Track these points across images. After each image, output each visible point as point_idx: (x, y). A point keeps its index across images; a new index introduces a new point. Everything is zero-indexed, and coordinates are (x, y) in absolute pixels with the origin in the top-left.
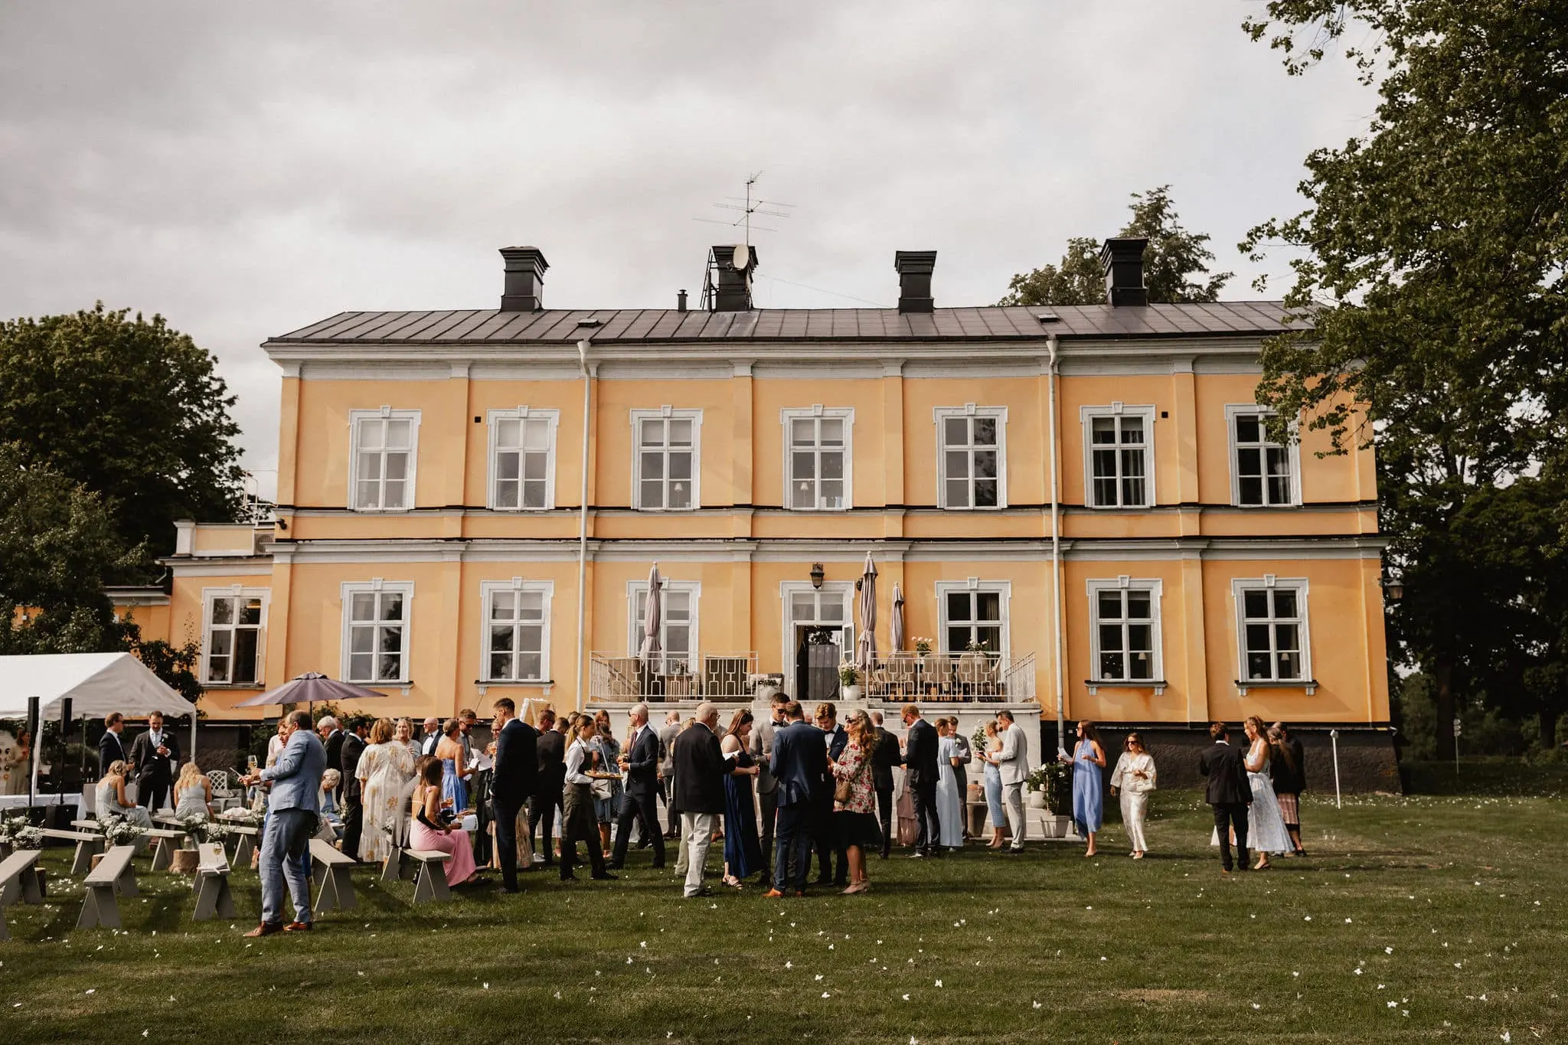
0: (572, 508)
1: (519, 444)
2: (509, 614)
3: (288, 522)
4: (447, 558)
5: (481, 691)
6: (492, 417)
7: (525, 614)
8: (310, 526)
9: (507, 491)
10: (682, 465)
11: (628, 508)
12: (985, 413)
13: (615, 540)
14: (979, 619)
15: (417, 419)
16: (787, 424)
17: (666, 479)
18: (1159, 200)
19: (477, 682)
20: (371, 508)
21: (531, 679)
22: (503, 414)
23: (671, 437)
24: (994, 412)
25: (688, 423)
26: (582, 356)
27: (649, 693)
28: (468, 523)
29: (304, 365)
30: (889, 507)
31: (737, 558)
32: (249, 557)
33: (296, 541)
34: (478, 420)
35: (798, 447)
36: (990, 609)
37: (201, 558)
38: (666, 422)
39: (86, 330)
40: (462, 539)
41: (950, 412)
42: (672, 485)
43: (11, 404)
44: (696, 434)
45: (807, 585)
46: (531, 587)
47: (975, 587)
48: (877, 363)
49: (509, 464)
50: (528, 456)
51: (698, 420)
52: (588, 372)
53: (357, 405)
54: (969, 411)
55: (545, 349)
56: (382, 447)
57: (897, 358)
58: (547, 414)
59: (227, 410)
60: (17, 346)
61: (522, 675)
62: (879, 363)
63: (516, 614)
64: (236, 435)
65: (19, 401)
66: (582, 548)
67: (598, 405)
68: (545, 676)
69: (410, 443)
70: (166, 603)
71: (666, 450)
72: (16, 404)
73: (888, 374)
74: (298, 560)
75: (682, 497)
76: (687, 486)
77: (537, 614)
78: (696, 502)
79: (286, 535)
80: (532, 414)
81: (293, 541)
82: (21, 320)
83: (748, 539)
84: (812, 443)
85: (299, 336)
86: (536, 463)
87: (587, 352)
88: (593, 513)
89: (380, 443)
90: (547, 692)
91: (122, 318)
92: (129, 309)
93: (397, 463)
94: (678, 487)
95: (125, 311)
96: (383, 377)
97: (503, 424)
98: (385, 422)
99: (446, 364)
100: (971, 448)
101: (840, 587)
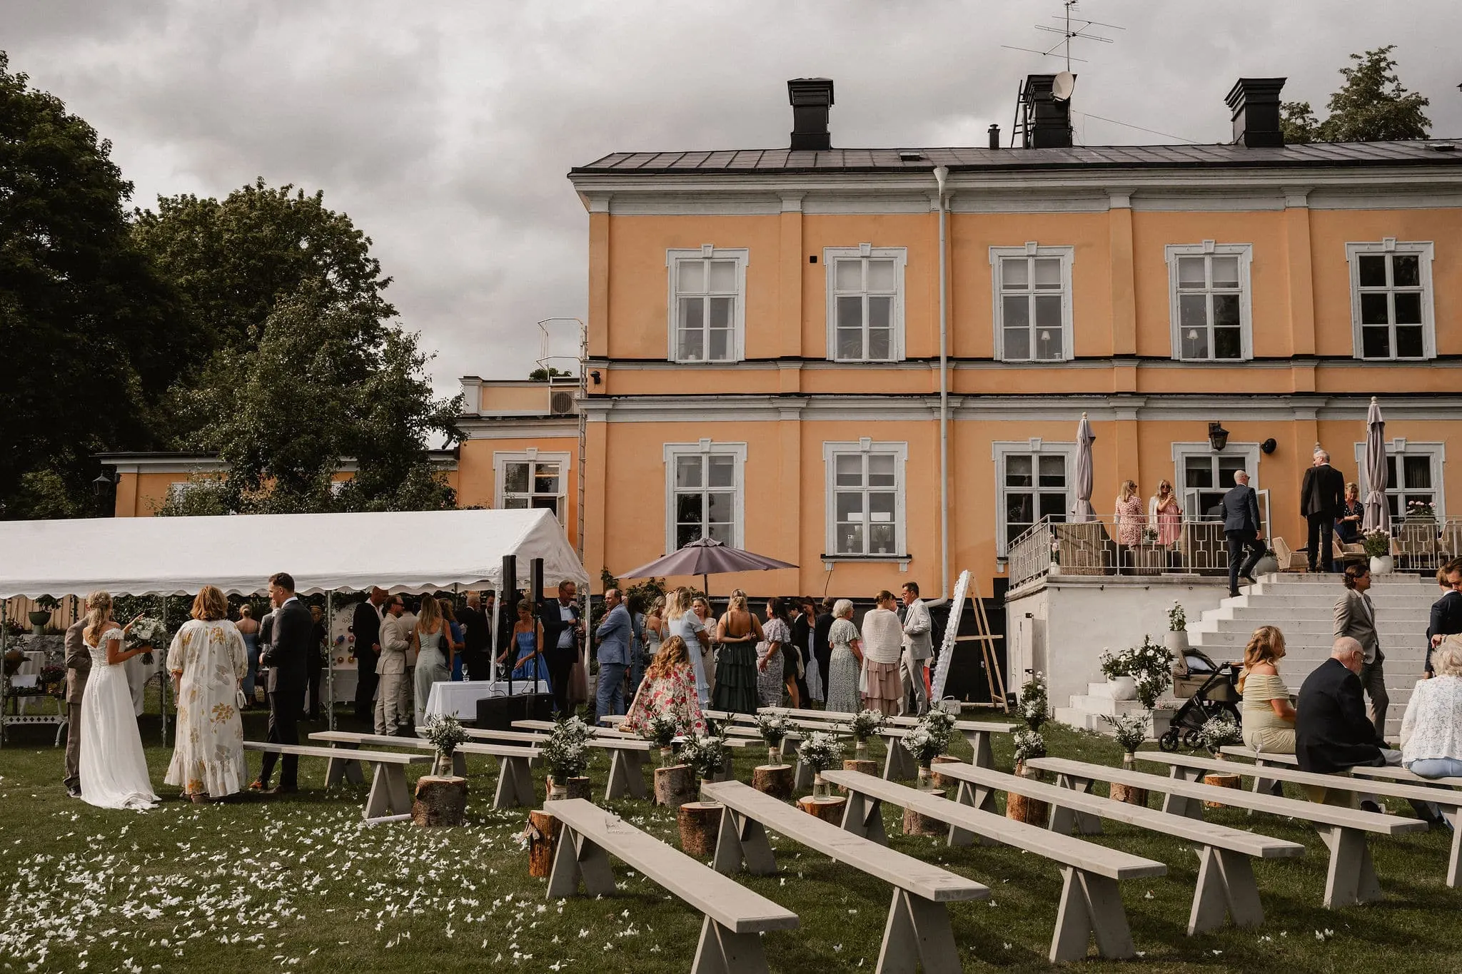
0: (927, 360)
1: (861, 285)
2: (857, 480)
3: (603, 376)
4: (784, 416)
5: (828, 567)
6: (829, 258)
7: (875, 480)
8: (627, 381)
9: (848, 339)
10: (1050, 311)
11: (990, 360)
12: (1405, 249)
13: (977, 396)
14: (1407, 486)
15: (743, 259)
16: (1172, 262)
17: (1032, 326)
18: (1379, 61)
19: (823, 556)
20: (692, 359)
21: (882, 553)
22: (842, 253)
23: (1037, 278)
24: (1417, 248)
25: (1056, 262)
26: (941, 184)
27: (1121, 564)
28: (807, 375)
29: (613, 198)
30: (1297, 357)
31: (1121, 416)
32: (546, 417)
33: (610, 396)
34: (814, 259)
35: (1186, 290)
36: (1418, 475)
37: (493, 418)
38: (1031, 262)
39: (252, 205)
40: (800, 395)
41: (1365, 249)
42: (1039, 333)
43: (182, 280)
44: (1066, 274)
45: (1204, 447)
46: (881, 449)
47: (1402, 449)
48: (1279, 191)
49: (849, 309)
50: (872, 300)
51: (1068, 259)
52: (943, 204)
53: (674, 244)
54: (1387, 247)
55: (893, 177)
56: (705, 291)
57: (1303, 186)
58: (893, 253)
59: (379, 293)
60: (184, 222)
61: (874, 548)
62: (1282, 192)
63: (865, 479)
64: (392, 317)
65: (190, 277)
66: (943, 405)
67: (953, 243)
68: (901, 550)
69: (736, 285)
70: (455, 468)
71: (1032, 295)
72: (187, 280)
73: (1291, 204)
74: (615, 418)
75: (1051, 346)
76: (1056, 335)
77: (889, 480)
78: (1068, 352)
79: (601, 390)
80: (875, 253)
81: (606, 396)
82: (184, 196)
83: (1133, 394)
84: (1203, 285)
85: (606, 165)
86: (881, 307)
87: (946, 181)
88: (953, 364)
89: (702, 285)
90: (903, 568)
91: (284, 194)
92: (291, 186)
93: (721, 307)
94: (1046, 336)
95: (287, 188)
96: (703, 212)
97: (842, 264)
98: (707, 262)
99: (776, 197)
100: (1390, 289)
101: (1239, 450)
